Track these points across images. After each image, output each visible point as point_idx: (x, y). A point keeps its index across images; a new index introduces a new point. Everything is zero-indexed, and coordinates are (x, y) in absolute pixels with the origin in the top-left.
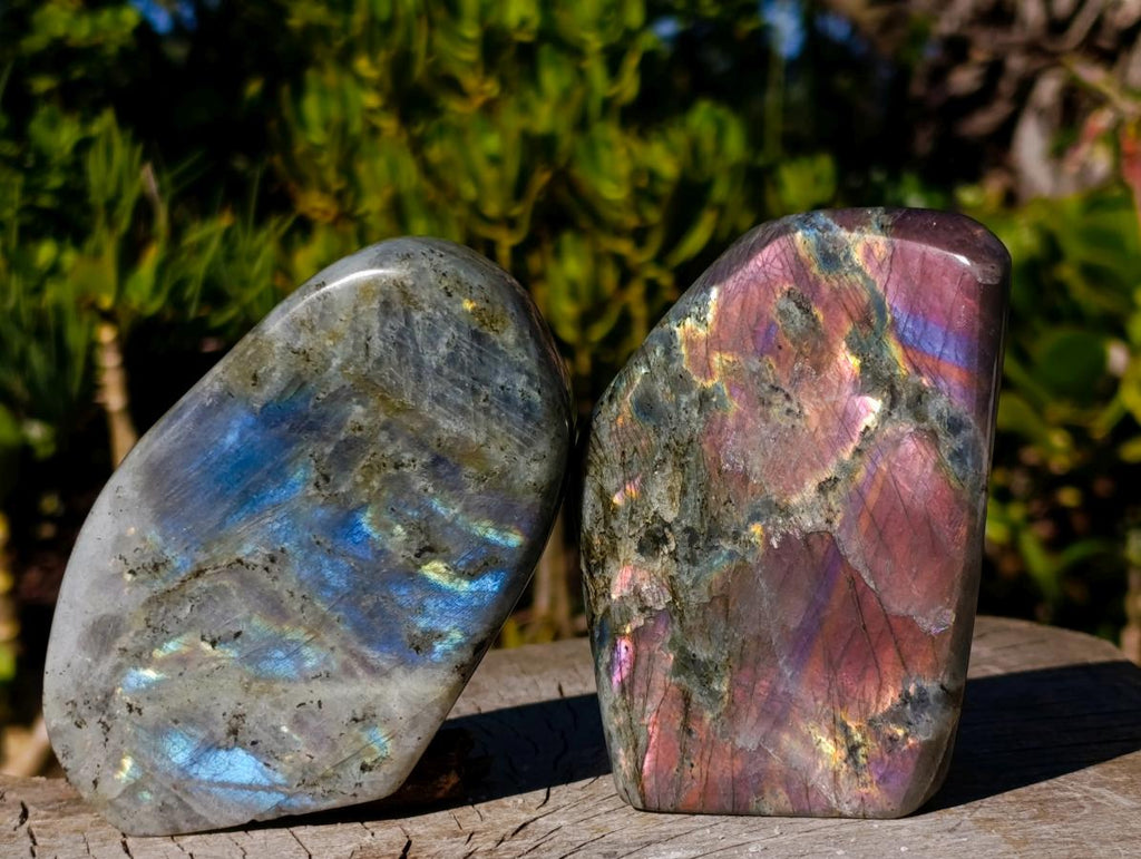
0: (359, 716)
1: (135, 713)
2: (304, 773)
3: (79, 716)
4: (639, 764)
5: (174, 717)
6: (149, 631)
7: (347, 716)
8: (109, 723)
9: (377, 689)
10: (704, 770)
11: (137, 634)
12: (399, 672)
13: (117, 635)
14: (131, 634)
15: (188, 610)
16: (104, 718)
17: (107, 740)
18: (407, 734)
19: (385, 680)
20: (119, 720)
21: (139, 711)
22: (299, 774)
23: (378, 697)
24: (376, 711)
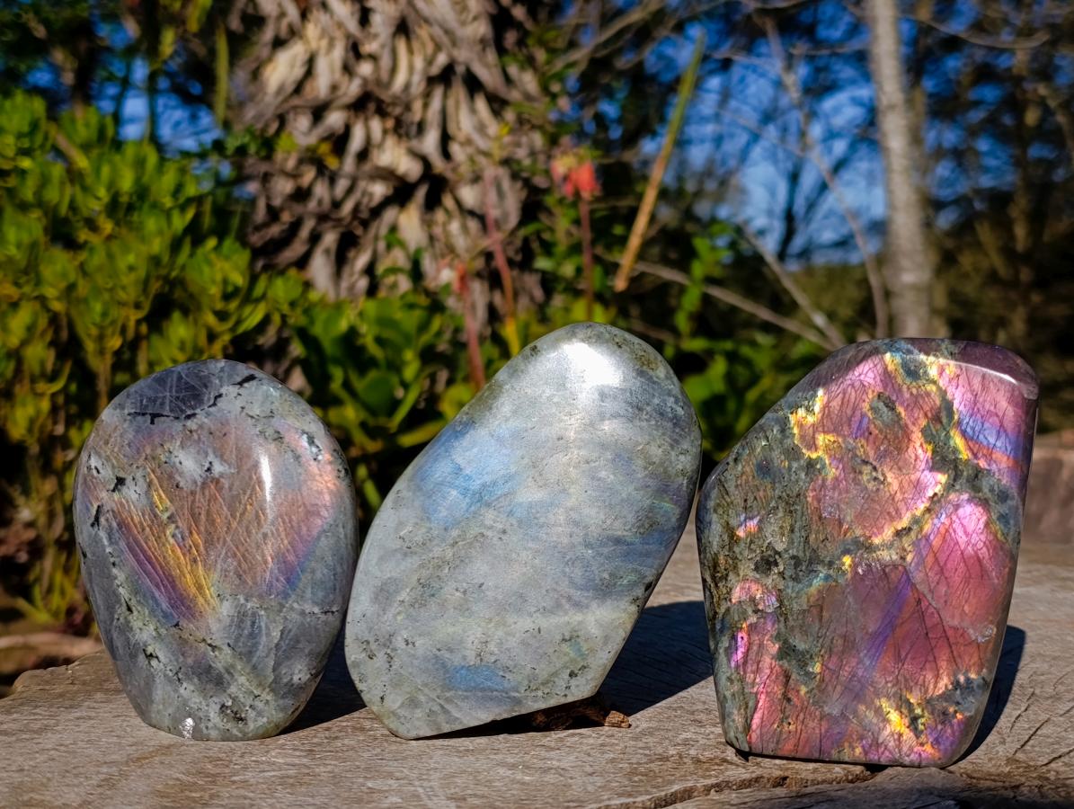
0: (567, 638)
1: (410, 646)
2: (530, 681)
3: (371, 651)
4: (749, 721)
5: (438, 647)
6: (420, 588)
7: (559, 637)
8: (392, 654)
9: (579, 617)
10: (799, 728)
11: (411, 590)
12: (594, 605)
13: (397, 592)
14: (408, 590)
15: (447, 571)
16: (389, 651)
17: (391, 666)
18: (601, 649)
19: (585, 611)
20: (399, 651)
21: (413, 643)
22: (526, 682)
23: (580, 623)
24: (579, 633)
